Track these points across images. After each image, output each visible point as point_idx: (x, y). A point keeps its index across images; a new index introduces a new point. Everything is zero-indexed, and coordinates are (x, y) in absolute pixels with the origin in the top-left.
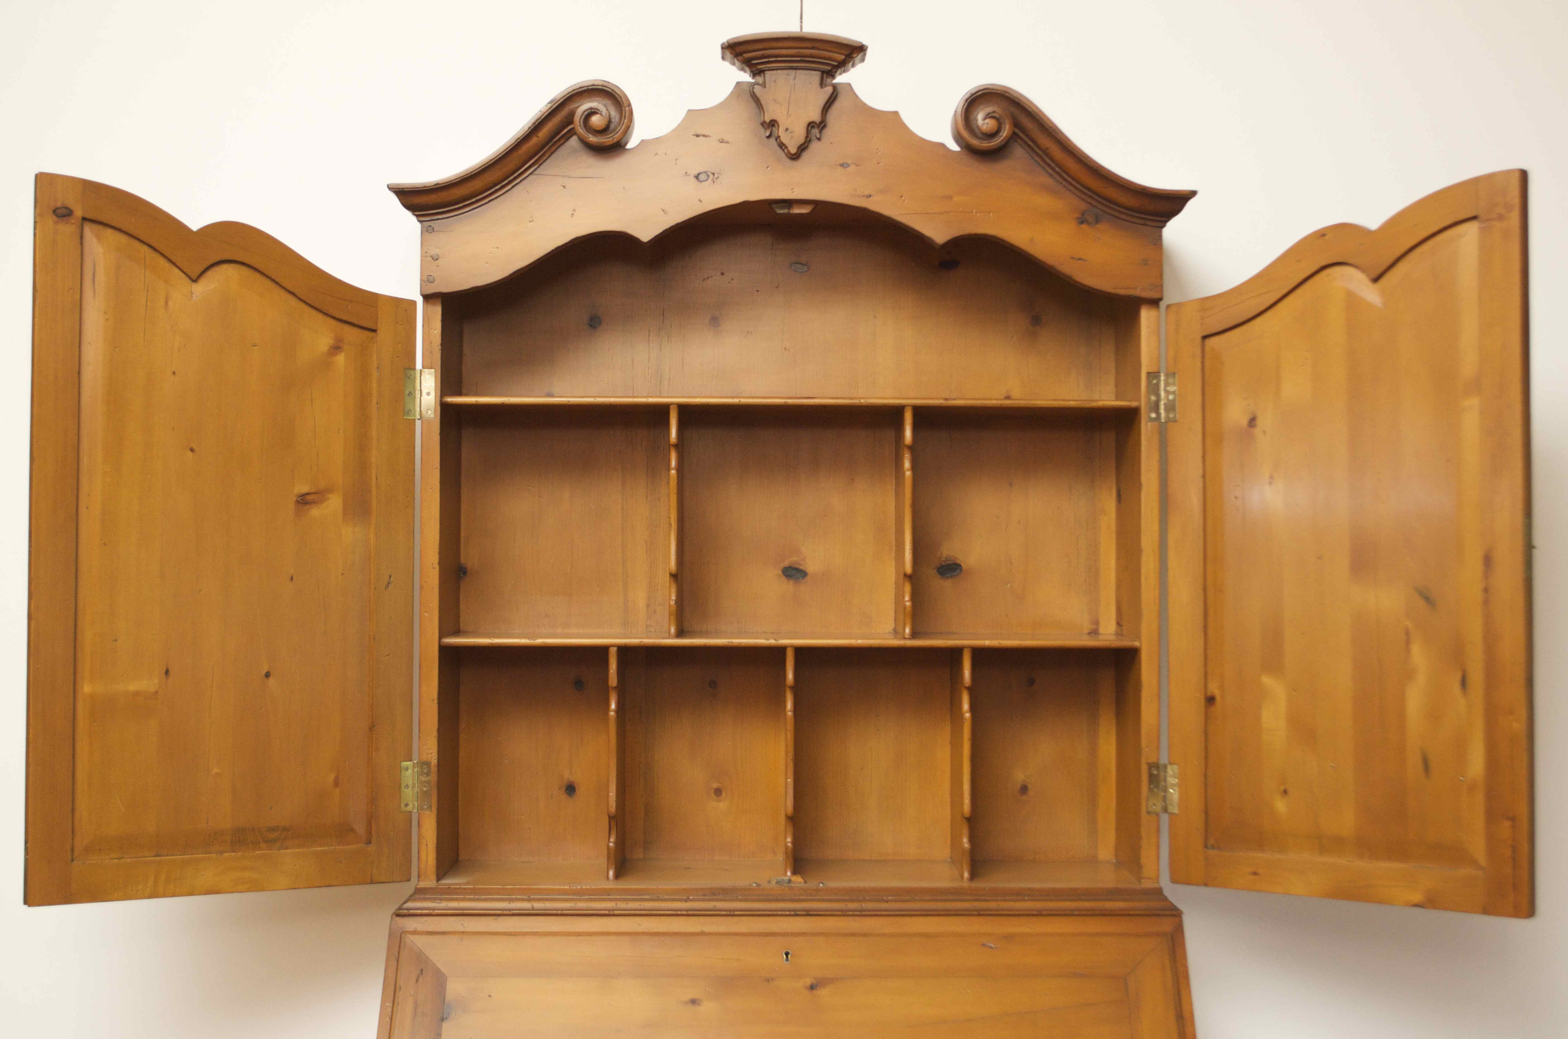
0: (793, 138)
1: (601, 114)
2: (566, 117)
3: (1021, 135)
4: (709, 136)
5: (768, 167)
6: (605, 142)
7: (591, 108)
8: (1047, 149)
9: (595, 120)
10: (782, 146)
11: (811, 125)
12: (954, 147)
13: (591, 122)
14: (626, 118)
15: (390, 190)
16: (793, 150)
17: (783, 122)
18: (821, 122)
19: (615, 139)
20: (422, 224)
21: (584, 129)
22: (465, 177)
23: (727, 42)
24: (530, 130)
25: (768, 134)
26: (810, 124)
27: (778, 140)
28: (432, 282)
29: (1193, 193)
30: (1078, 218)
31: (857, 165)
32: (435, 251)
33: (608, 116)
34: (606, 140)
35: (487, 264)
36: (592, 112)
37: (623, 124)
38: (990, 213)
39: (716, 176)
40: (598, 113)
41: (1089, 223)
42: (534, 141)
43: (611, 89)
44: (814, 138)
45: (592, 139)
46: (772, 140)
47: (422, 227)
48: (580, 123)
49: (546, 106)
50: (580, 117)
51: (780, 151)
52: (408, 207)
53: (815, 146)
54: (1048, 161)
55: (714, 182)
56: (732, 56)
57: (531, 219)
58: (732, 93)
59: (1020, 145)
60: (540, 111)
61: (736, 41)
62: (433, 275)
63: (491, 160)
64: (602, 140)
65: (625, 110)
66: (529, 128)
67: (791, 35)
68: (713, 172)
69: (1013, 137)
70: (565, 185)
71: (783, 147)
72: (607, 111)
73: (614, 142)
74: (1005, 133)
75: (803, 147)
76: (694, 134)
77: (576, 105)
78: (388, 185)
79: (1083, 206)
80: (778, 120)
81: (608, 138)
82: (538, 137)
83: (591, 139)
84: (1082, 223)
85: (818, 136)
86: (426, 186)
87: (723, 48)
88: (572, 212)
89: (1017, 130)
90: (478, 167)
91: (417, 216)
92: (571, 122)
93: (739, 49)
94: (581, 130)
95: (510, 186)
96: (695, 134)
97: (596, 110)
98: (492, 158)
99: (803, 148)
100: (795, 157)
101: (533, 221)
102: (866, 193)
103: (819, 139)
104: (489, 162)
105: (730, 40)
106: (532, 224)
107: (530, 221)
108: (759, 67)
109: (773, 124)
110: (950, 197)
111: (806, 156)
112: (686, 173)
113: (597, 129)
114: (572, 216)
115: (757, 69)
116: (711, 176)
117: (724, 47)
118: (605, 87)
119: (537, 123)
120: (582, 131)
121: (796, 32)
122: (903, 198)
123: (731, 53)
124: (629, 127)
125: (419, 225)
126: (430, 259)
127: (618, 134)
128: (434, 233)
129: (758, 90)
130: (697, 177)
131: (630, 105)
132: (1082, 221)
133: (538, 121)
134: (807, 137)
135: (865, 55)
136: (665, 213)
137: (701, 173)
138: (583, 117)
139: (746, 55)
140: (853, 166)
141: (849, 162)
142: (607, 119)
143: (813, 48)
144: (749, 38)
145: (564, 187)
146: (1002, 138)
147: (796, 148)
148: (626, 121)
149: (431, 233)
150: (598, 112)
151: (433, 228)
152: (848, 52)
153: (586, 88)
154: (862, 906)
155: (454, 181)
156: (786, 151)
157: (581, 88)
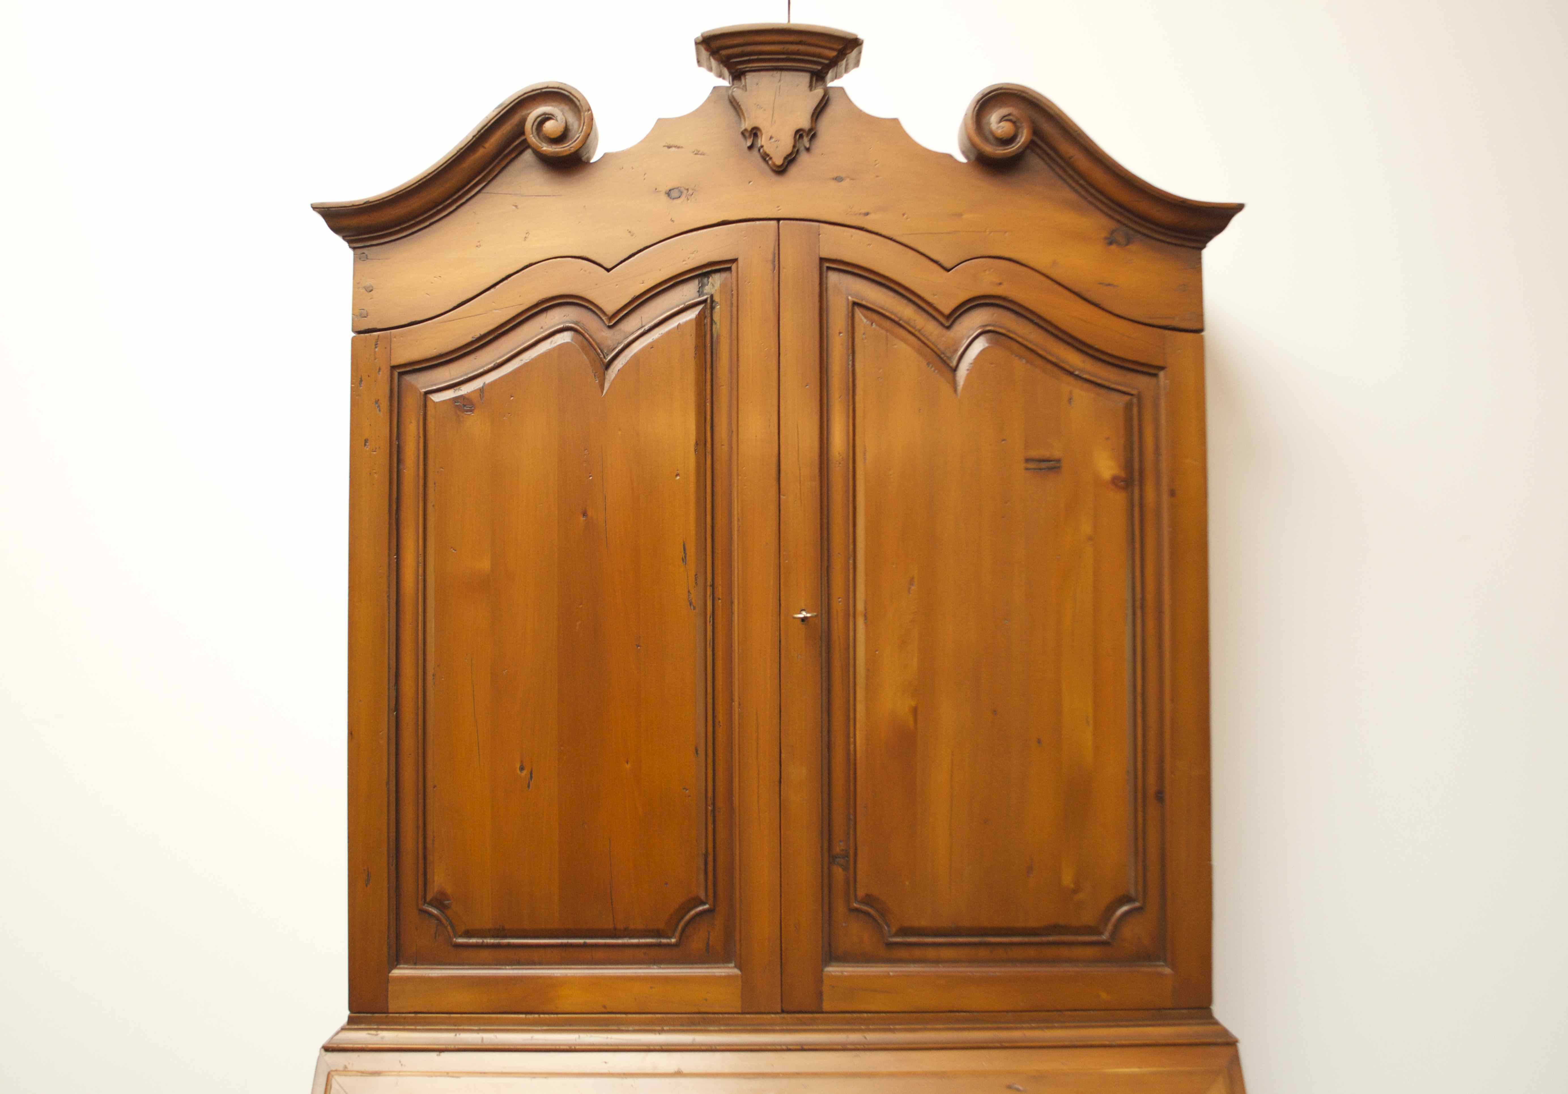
0: (779, 149)
1: (557, 120)
2: (517, 125)
3: (1039, 142)
4: (682, 147)
5: (749, 182)
6: (561, 152)
7: (545, 114)
8: (1071, 158)
9: (549, 126)
10: (765, 157)
11: (799, 134)
12: (962, 159)
13: (544, 129)
14: (585, 124)
15: (314, 210)
16: (779, 161)
17: (767, 129)
18: (811, 130)
19: (572, 149)
20: (354, 251)
21: (537, 138)
22: (399, 193)
23: (702, 35)
24: (474, 139)
25: (749, 143)
26: (797, 131)
27: (761, 150)
28: (365, 317)
29: (1239, 207)
30: (1105, 238)
31: (853, 179)
32: (369, 282)
33: (564, 121)
34: (563, 149)
35: (428, 296)
36: (546, 118)
37: (582, 132)
38: (1006, 232)
39: (690, 192)
40: (553, 119)
41: (1118, 244)
42: (481, 152)
43: (567, 91)
44: (802, 148)
45: (546, 148)
46: (755, 152)
47: (354, 254)
48: (532, 130)
49: (493, 111)
50: (531, 124)
51: (763, 165)
52: (336, 229)
53: (804, 157)
54: (1071, 172)
55: (688, 199)
56: (709, 53)
57: (478, 244)
58: (709, 98)
59: (1038, 155)
60: (487, 117)
61: (712, 33)
62: (366, 308)
63: (429, 174)
64: (557, 150)
65: (584, 115)
66: (474, 136)
67: (776, 27)
68: (687, 188)
69: (1031, 145)
70: (516, 204)
71: (767, 159)
72: (563, 117)
73: (571, 151)
74: (1023, 138)
75: (789, 158)
76: (664, 145)
77: (529, 112)
78: (312, 205)
79: (1111, 224)
80: (761, 127)
81: (564, 147)
82: (484, 148)
83: (544, 148)
84: (1110, 243)
85: (807, 145)
86: (355, 204)
87: (697, 43)
88: (525, 235)
89: (1035, 139)
90: (414, 182)
91: (349, 242)
92: (522, 133)
93: (716, 44)
94: (532, 138)
95: (454, 207)
96: (666, 145)
97: (550, 116)
98: (430, 171)
99: (791, 160)
100: (781, 170)
101: (480, 245)
102: (863, 211)
103: (808, 150)
104: (427, 176)
105: (704, 33)
106: (479, 249)
107: (477, 246)
108: (739, 67)
109: (755, 133)
110: (960, 215)
111: (793, 171)
112: (656, 189)
113: (552, 137)
114: (525, 240)
115: (736, 71)
116: (685, 192)
117: (698, 41)
118: (561, 89)
119: (482, 131)
120: (534, 140)
121: (783, 24)
122: (905, 216)
123: (707, 50)
124: (589, 135)
125: (351, 252)
126: (364, 290)
127: (577, 142)
128: (367, 260)
129: (738, 93)
130: (668, 193)
131: (589, 109)
132: (1110, 241)
133: (484, 129)
134: (794, 146)
135: (860, 53)
136: (632, 235)
137: (673, 189)
138: (536, 124)
139: (724, 52)
140: (848, 180)
141: (843, 175)
142: (563, 125)
143: (800, 43)
144: (727, 31)
145: (516, 206)
146: (1019, 144)
147: (782, 159)
148: (585, 127)
149: (364, 261)
150: (553, 117)
151: (367, 255)
152: (841, 47)
153: (539, 91)
154: (865, 1038)
155: (387, 199)
156: (770, 162)
157: (533, 91)
